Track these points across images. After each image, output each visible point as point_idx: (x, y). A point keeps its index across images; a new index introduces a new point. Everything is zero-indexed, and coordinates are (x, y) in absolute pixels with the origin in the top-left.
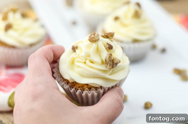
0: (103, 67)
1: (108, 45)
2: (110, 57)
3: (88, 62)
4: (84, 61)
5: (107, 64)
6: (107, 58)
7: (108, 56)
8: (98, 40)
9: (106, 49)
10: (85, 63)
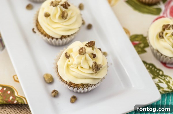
0: (91, 71)
1: (92, 55)
2: (95, 65)
3: (79, 68)
4: (76, 67)
5: (94, 70)
6: (93, 66)
7: (94, 64)
8: (85, 53)
9: (91, 58)
10: (77, 68)
